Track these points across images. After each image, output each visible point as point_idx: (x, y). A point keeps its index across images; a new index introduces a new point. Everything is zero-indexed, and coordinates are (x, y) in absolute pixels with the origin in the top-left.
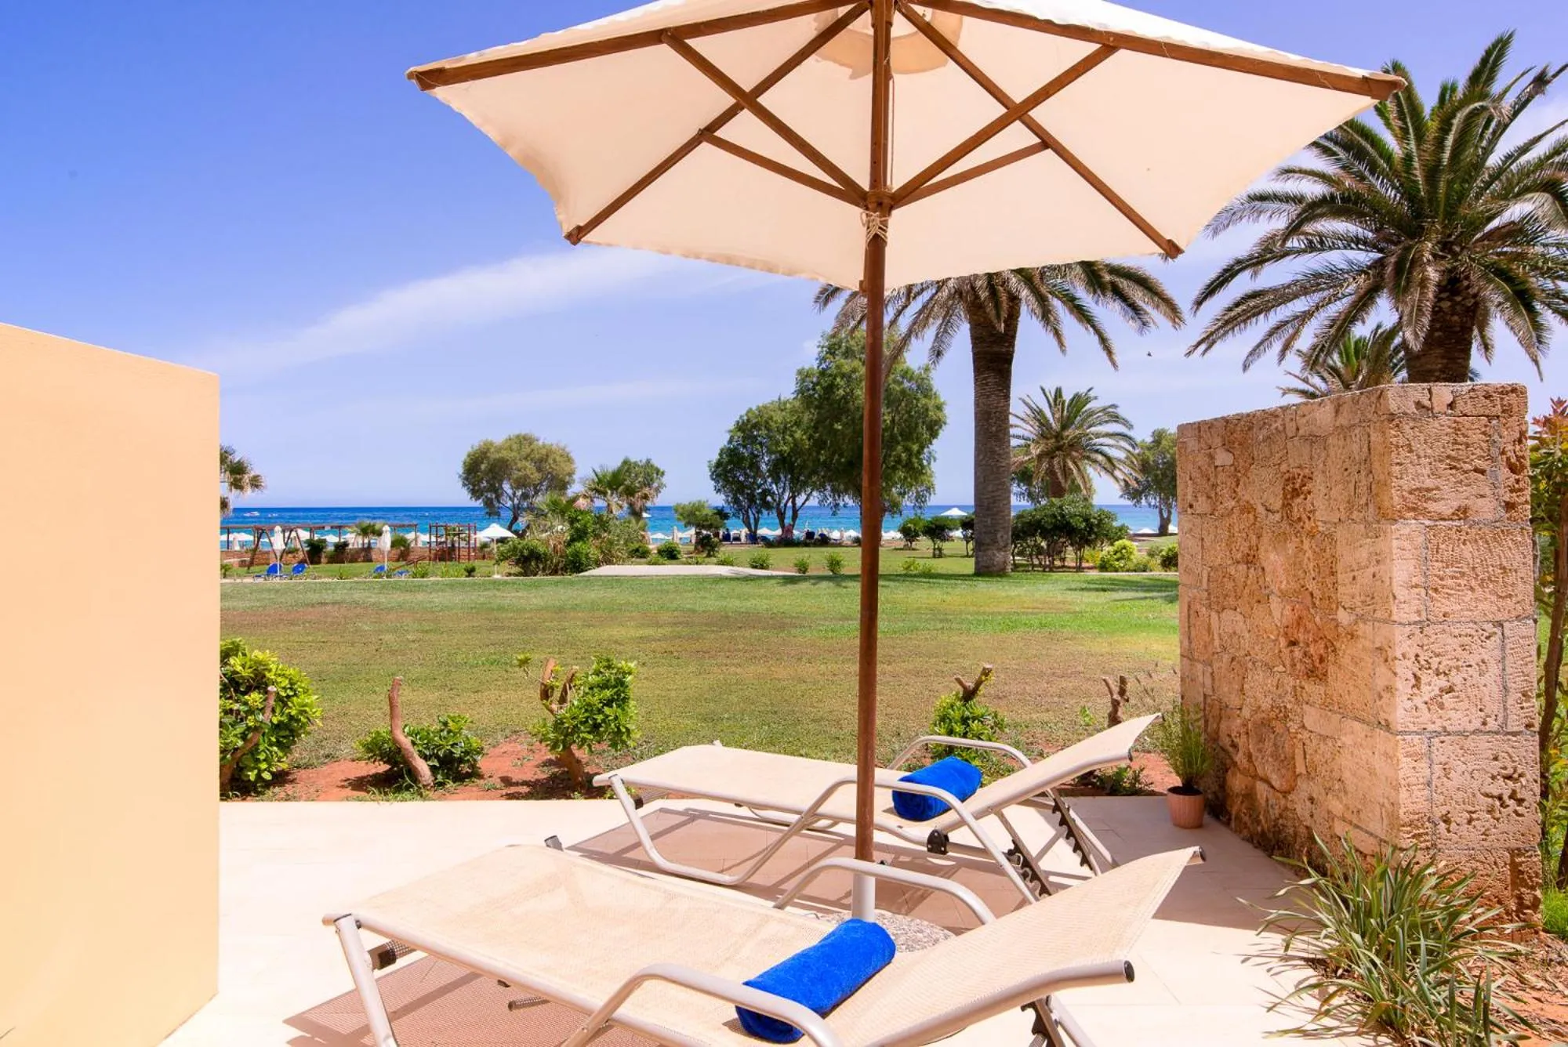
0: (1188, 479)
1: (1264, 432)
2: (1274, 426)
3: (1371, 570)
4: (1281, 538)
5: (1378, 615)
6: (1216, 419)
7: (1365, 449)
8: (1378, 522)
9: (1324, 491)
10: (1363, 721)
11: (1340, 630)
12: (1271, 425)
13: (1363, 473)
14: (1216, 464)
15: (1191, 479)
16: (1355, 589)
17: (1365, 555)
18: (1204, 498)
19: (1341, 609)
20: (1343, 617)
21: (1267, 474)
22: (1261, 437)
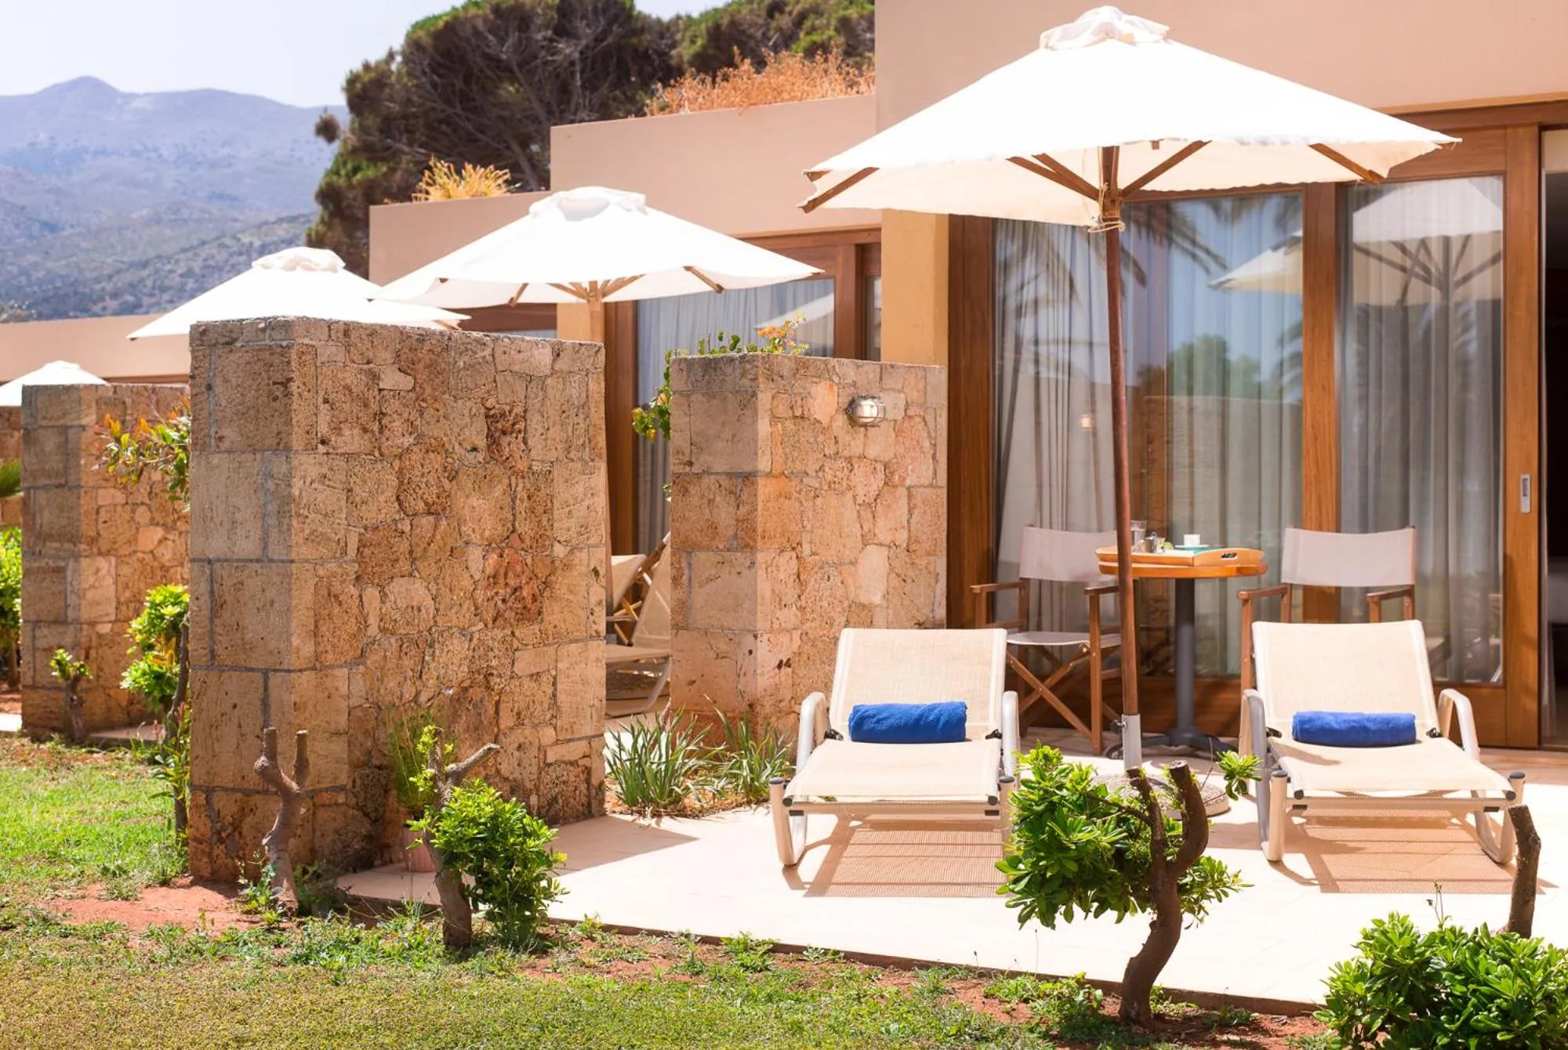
0: (320, 400)
1: (466, 358)
2: (480, 354)
3: (586, 503)
4: (484, 481)
5: (591, 542)
6: (383, 327)
7: (584, 395)
8: (592, 460)
9: (541, 431)
10: (576, 641)
11: (557, 563)
12: (476, 353)
13: (581, 416)
14: (381, 387)
15: (326, 401)
16: (571, 523)
17: (581, 489)
18: (356, 431)
19: (557, 544)
20: (559, 551)
21: (464, 407)
22: (461, 364)
